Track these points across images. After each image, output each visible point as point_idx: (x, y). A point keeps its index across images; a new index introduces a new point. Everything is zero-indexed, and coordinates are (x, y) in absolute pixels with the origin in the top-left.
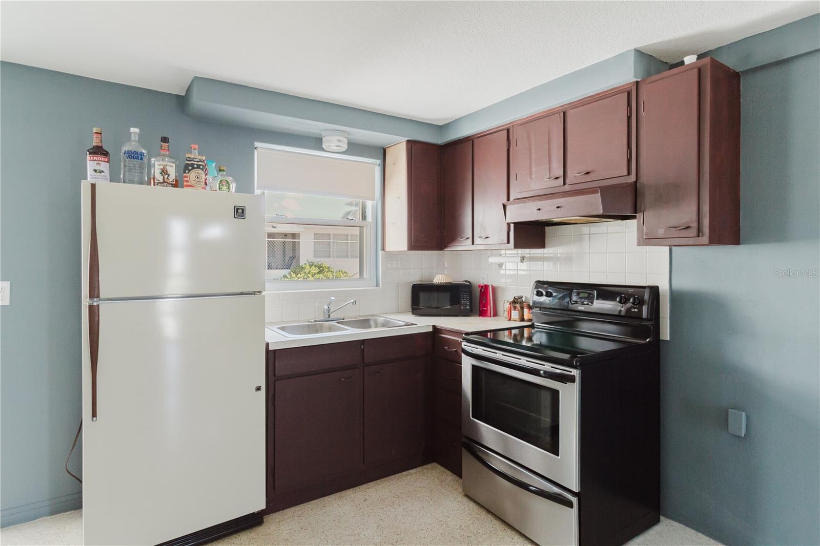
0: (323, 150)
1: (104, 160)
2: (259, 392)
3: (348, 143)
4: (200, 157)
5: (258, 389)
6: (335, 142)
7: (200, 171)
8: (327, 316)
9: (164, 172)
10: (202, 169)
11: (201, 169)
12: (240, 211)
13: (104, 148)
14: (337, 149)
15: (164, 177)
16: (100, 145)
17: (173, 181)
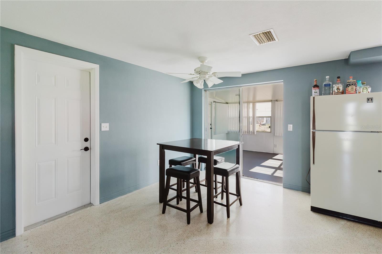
4: (353, 81)
5: (379, 171)
7: (353, 86)
9: (338, 89)
12: (370, 100)
15: (338, 91)
16: (316, 84)
17: (341, 91)
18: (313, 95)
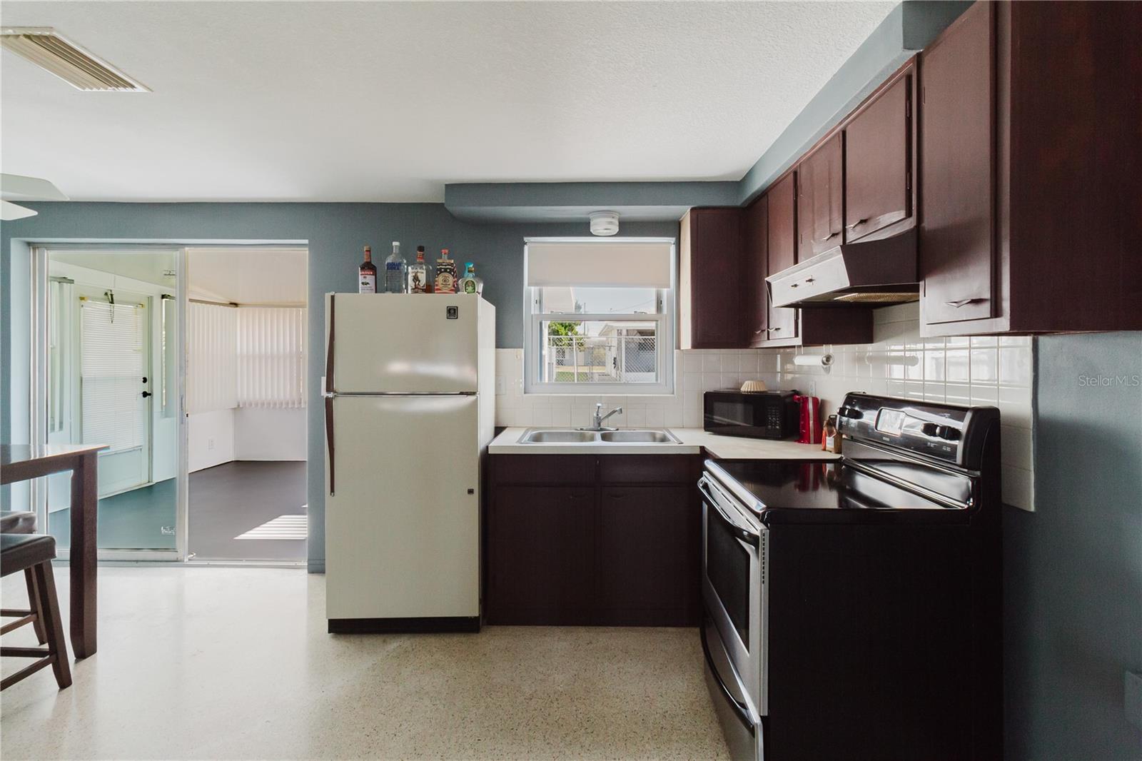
0: (592, 235)
1: (368, 273)
2: (471, 496)
3: (620, 223)
4: (448, 261)
5: (471, 492)
6: (604, 226)
7: (447, 274)
8: (597, 425)
9: (416, 279)
10: (450, 273)
11: (448, 272)
12: (452, 311)
13: (373, 263)
14: (607, 233)
15: (415, 285)
16: (369, 260)
17: (423, 286)
18: (362, 290)
